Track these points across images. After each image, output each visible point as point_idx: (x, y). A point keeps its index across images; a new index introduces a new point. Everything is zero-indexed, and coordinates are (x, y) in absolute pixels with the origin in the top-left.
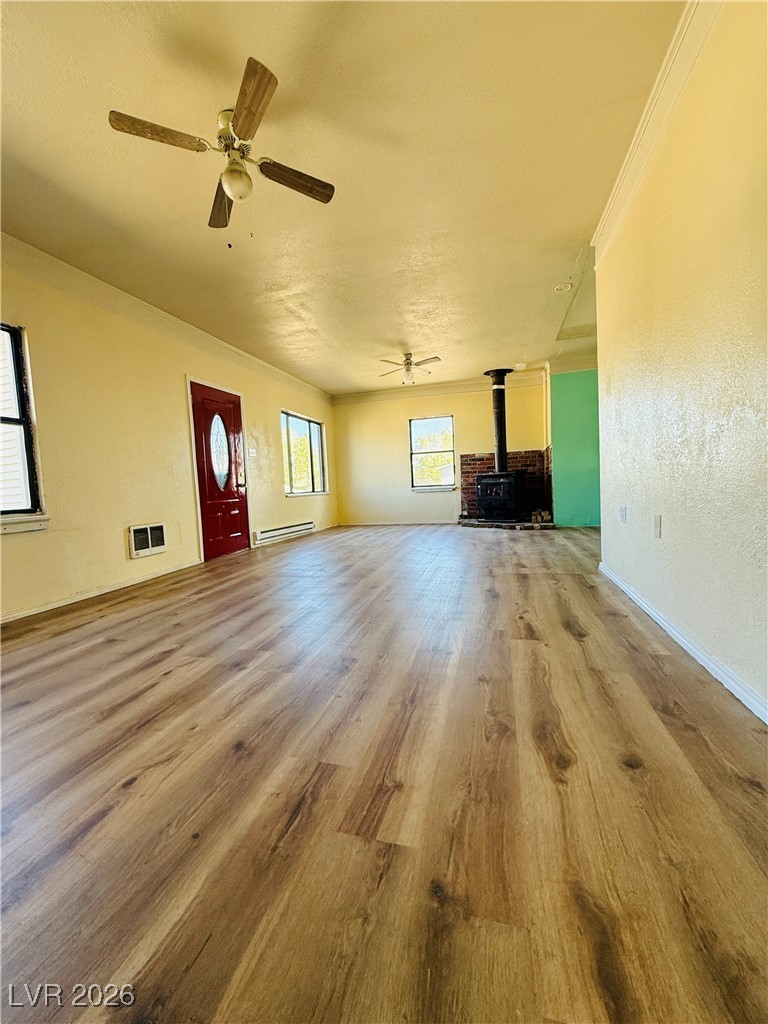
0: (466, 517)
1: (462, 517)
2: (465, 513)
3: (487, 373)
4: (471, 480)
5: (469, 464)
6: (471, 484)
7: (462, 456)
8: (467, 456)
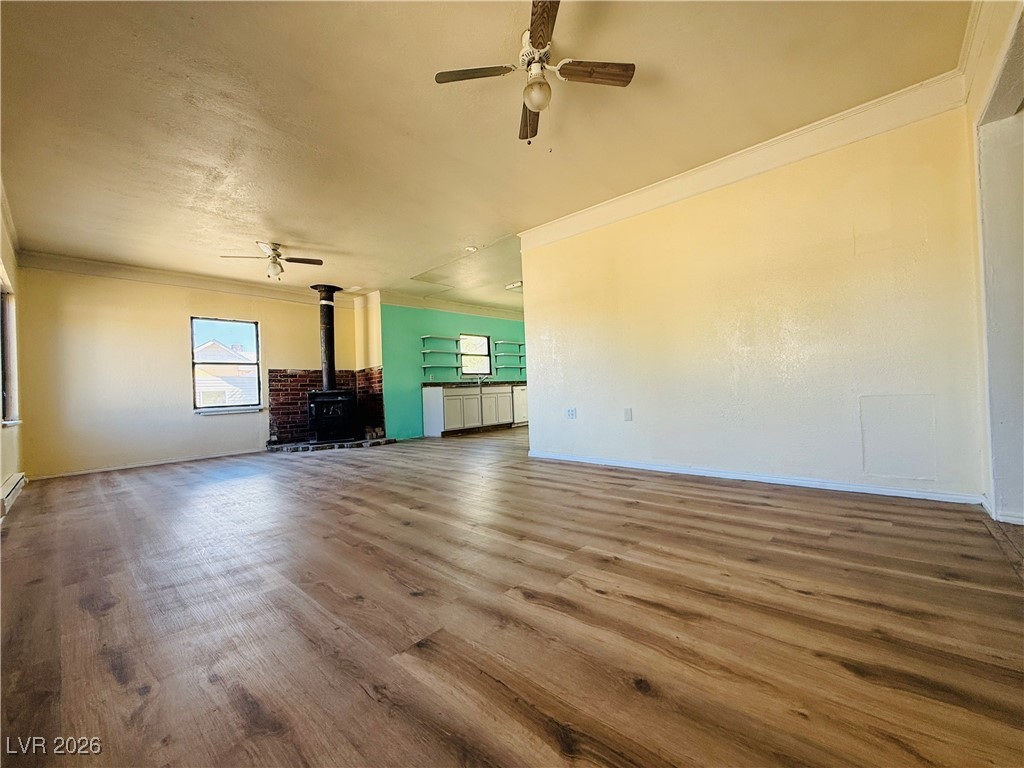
0: (275, 443)
1: (270, 443)
2: (274, 438)
3: (314, 287)
4: (282, 399)
5: (280, 381)
6: (282, 404)
7: (270, 371)
8: (276, 371)
